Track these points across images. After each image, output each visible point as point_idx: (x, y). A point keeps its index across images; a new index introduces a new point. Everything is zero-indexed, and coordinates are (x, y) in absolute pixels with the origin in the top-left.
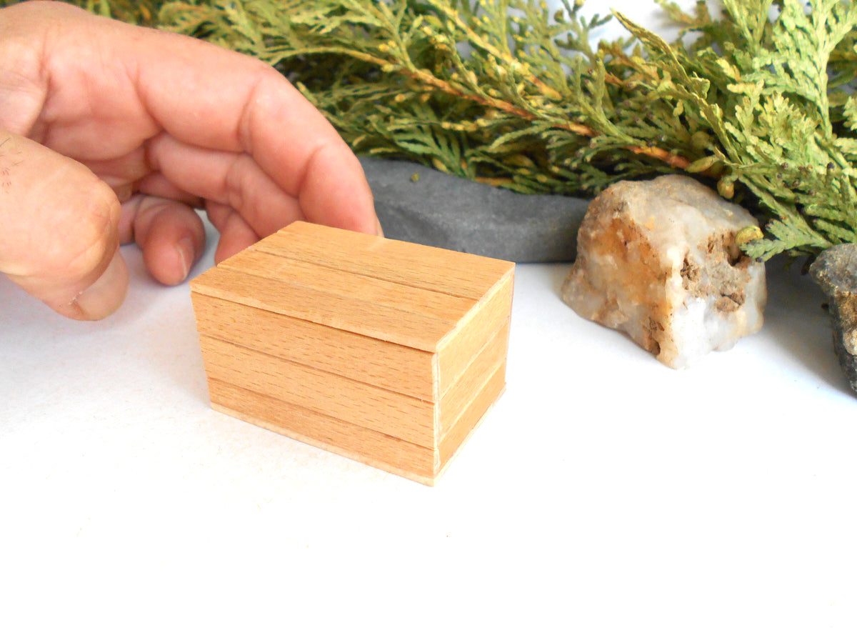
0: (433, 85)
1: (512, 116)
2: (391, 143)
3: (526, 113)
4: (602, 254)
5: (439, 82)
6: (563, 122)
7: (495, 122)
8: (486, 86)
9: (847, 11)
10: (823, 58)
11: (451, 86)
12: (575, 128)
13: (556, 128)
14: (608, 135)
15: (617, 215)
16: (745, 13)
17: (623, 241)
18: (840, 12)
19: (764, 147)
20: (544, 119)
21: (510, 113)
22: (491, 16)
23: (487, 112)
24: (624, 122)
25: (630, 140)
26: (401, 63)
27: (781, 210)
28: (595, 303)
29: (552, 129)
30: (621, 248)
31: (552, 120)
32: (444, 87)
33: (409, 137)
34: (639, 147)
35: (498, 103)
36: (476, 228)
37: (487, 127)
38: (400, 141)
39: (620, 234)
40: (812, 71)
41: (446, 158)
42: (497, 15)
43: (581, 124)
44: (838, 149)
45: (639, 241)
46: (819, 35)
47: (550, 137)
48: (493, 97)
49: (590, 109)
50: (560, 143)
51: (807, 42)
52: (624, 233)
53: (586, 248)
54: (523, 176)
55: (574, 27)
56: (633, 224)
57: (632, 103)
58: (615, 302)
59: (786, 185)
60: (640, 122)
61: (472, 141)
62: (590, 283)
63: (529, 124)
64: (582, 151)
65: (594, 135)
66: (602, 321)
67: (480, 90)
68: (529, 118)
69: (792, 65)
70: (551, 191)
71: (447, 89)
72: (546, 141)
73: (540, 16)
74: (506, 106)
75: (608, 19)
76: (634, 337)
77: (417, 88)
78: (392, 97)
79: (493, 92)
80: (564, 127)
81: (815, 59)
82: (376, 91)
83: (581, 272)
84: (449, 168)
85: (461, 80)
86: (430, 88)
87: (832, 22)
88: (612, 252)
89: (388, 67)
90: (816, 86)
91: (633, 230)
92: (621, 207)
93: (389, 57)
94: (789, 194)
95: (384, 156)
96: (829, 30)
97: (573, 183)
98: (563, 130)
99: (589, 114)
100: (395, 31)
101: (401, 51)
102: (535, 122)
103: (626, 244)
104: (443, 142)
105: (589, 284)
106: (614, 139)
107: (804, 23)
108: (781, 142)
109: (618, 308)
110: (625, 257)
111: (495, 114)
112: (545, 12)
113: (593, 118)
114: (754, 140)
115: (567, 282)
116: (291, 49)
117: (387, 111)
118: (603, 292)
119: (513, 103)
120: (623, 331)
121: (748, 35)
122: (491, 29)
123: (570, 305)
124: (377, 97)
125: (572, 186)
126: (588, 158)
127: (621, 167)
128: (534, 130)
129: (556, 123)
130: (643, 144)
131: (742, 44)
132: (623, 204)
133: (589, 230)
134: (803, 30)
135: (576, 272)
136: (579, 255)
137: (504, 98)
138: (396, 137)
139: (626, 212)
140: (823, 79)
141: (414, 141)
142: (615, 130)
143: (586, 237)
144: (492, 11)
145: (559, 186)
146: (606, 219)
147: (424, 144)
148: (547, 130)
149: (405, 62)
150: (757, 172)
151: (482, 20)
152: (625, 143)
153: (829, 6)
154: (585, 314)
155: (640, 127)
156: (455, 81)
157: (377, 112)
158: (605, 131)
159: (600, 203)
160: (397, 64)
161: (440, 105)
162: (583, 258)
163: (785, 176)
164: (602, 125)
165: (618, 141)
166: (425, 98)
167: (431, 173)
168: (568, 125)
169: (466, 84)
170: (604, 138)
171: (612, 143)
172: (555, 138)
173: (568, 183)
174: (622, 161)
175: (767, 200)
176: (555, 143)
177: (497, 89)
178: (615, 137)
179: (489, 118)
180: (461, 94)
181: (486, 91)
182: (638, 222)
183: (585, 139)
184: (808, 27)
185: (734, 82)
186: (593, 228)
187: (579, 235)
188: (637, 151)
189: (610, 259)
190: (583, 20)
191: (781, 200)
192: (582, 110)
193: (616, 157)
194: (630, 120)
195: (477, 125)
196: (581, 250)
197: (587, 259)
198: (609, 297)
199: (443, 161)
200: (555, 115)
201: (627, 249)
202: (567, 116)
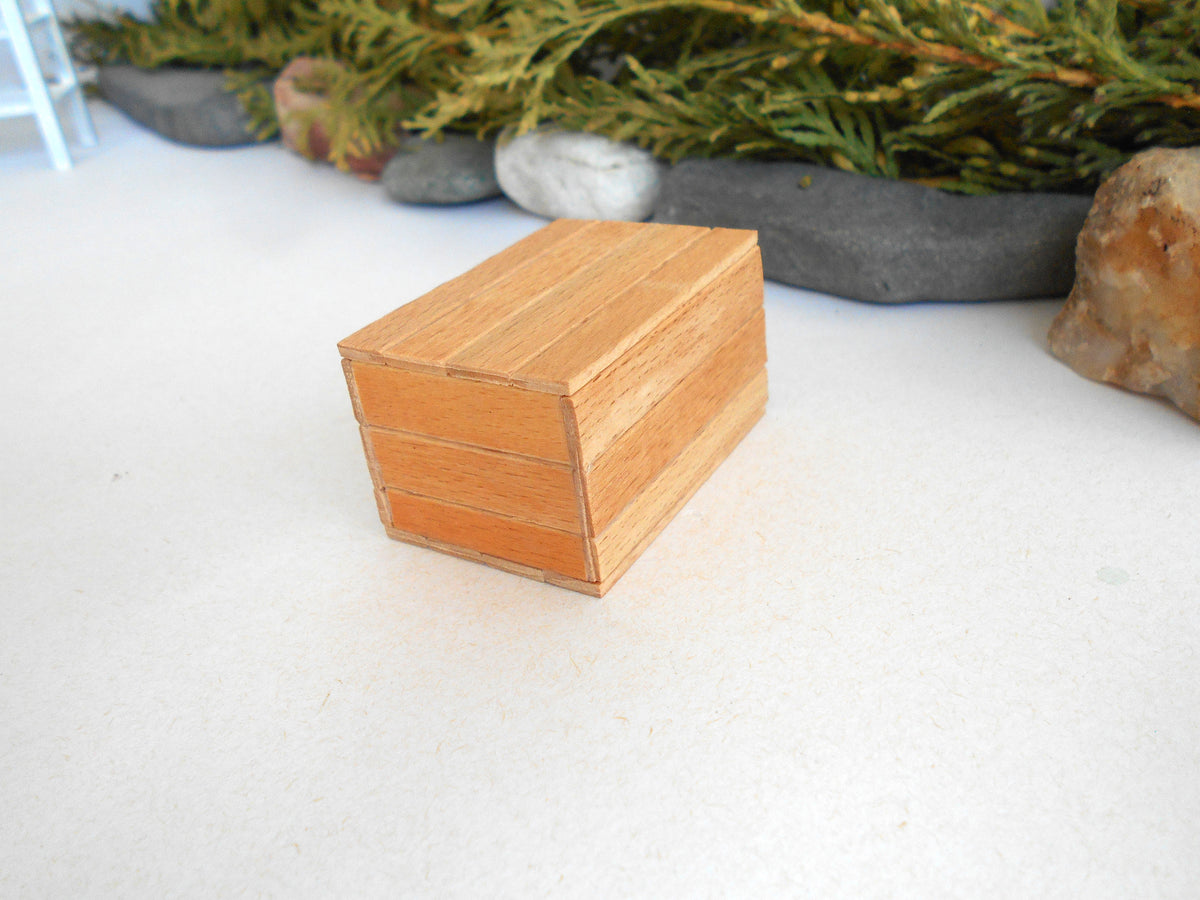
0: (830, 34)
1: (959, 69)
2: (767, 134)
3: (983, 58)
4: (1122, 269)
5: (839, 29)
6: (1045, 67)
7: (930, 80)
8: (915, 25)
11: (859, 32)
12: (1066, 75)
13: (1036, 79)
14: (1125, 80)
15: (1148, 202)
17: (1160, 244)
20: (1013, 66)
21: (956, 63)
23: (918, 67)
24: (1153, 58)
25: (1166, 85)
26: (779, 5)
28: (1110, 353)
29: (1025, 82)
30: (1158, 258)
31: (1028, 65)
32: (847, 35)
33: (795, 122)
34: (1180, 96)
35: (936, 50)
36: (905, 247)
37: (919, 91)
38: (781, 129)
39: (1155, 233)
41: (852, 150)
43: (1077, 67)
45: (1190, 241)
47: (1022, 96)
48: (929, 40)
49: (1094, 40)
50: (1041, 105)
52: (1162, 230)
53: (1091, 262)
54: (977, 170)
56: (1180, 212)
57: (1167, 25)
58: (1145, 347)
60: (1182, 54)
61: (893, 117)
62: (1100, 321)
63: (988, 77)
64: (1080, 110)
65: (1100, 82)
66: (1121, 382)
67: (905, 32)
68: (987, 67)
70: (1025, 187)
71: (853, 37)
72: (1018, 103)
74: (950, 53)
76: (1181, 404)
77: (804, 44)
78: (767, 65)
79: (927, 32)
80: (1046, 76)
82: (743, 57)
83: (1083, 305)
84: (858, 166)
85: (876, 19)
86: (825, 41)
88: (1141, 264)
89: (760, 16)
91: (1180, 225)
92: (1156, 188)
95: (757, 157)
97: (1062, 171)
98: (1046, 81)
99: (1092, 50)
102: (997, 73)
103: (1165, 248)
104: (847, 126)
105: (1098, 323)
106: (1136, 86)
109: (1151, 357)
110: (1165, 270)
111: (932, 69)
113: (1099, 53)
115: (1058, 323)
116: (616, 9)
117: (758, 85)
118: (1124, 334)
119: (960, 46)
120: (1160, 397)
123: (1064, 359)
124: (743, 66)
125: (1060, 176)
126: (1091, 122)
127: (1147, 135)
128: (997, 86)
129: (1035, 70)
130: (1188, 89)
132: (1161, 182)
133: (1097, 232)
135: (1075, 305)
136: (1080, 277)
137: (946, 39)
138: (774, 124)
139: (1165, 195)
141: (803, 128)
142: (1138, 71)
143: (1092, 245)
145: (1038, 178)
146: (1129, 211)
147: (817, 131)
148: (1019, 83)
149: (786, 4)
152: (1157, 91)
154: (1092, 374)
155: (1181, 63)
156: (866, 22)
157: (746, 89)
158: (1121, 74)
159: (1117, 186)
160: (774, 8)
161: (841, 69)
162: (1086, 280)
164: (1115, 64)
165: (1144, 89)
166: (818, 57)
167: (830, 174)
168: (1054, 72)
169: (883, 26)
170: (1118, 86)
171: (1133, 94)
172: (1031, 97)
173: (1054, 173)
174: (1149, 125)
176: (1032, 105)
177: (934, 26)
178: (1138, 81)
179: (921, 76)
180: (875, 42)
181: (916, 32)
182: (1187, 209)
183: (1087, 92)
186: (1104, 228)
187: (1080, 243)
188: (1177, 104)
189: (1135, 276)
192: (1078, 43)
193: (1139, 119)
194: (1165, 53)
195: (903, 88)
196: (1083, 268)
197: (1095, 282)
198: (1135, 340)
199: (848, 156)
200: (1034, 58)
201: (1168, 257)
202: (1053, 57)
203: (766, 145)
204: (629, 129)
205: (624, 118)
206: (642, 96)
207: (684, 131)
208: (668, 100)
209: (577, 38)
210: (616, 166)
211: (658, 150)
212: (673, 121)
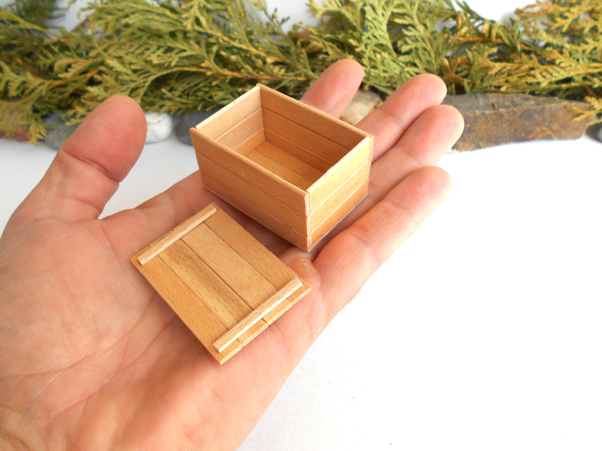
0: (231, 75)
5: (235, 74)
6: (294, 78)
8: (257, 70)
9: (388, 7)
10: (384, 27)
11: (241, 75)
12: (300, 79)
13: (291, 81)
16: (351, 15)
18: (385, 7)
19: (377, 71)
20: (286, 79)
21: (271, 79)
22: (237, 31)
24: (318, 71)
26: (214, 70)
27: (388, 92)
31: (290, 79)
32: (237, 75)
35: (265, 77)
38: (220, 100)
40: (382, 34)
42: (239, 30)
44: (400, 61)
46: (381, 18)
47: (290, 85)
48: (263, 75)
49: (305, 70)
50: (294, 85)
51: (377, 23)
55: (275, 25)
59: (388, 82)
67: (256, 74)
68: (280, 80)
69: (376, 34)
71: (239, 76)
73: (259, 24)
74: (269, 77)
75: (288, 18)
77: (223, 78)
78: (210, 83)
79: (261, 73)
80: (295, 80)
81: (382, 29)
85: (246, 72)
86: (230, 77)
87: (384, 12)
89: (209, 73)
90: (385, 39)
93: (208, 69)
94: (389, 85)
96: (383, 15)
99: (305, 73)
100: (205, 55)
101: (212, 64)
102: (283, 81)
107: (374, 15)
108: (382, 68)
112: (261, 23)
114: (372, 70)
116: (153, 74)
117: (206, 89)
121: (355, 24)
122: (239, 37)
128: (283, 84)
131: (354, 29)
134: (374, 19)
137: (268, 74)
140: (387, 36)
144: (237, 28)
149: (216, 69)
150: (377, 81)
151: (234, 34)
153: (381, 7)
156: (243, 72)
157: (201, 91)
160: (212, 70)
163: (387, 80)
166: (227, 81)
168: (297, 79)
169: (249, 73)
175: (382, 89)
177: (263, 71)
180: (246, 77)
181: (258, 73)
184: (376, 16)
185: (357, 47)
190: (277, 21)
191: (387, 87)
192: (301, 72)
202: (296, 76)
203: (214, 106)
204: (164, 109)
205: (161, 106)
206: (169, 99)
207: (183, 107)
208: (178, 99)
209: (143, 87)
210: (159, 121)
211: (172, 113)
212: (179, 104)
